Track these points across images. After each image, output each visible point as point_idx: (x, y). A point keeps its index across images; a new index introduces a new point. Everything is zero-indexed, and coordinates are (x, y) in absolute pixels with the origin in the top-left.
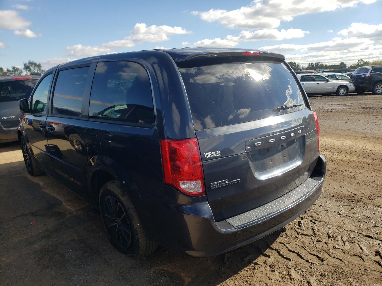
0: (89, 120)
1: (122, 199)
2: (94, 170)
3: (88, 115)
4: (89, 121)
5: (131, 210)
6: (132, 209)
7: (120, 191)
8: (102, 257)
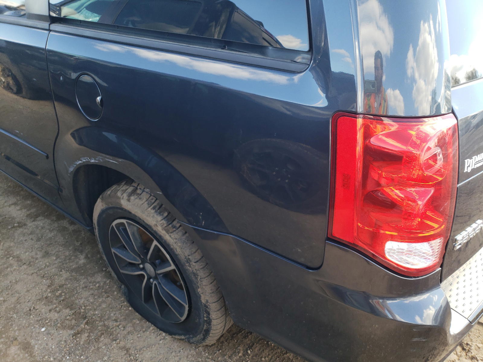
0: (51, 28)
1: (168, 237)
2: (80, 162)
3: (47, 14)
4: (51, 33)
5: (194, 264)
6: (195, 262)
7: (159, 218)
8: (119, 343)
